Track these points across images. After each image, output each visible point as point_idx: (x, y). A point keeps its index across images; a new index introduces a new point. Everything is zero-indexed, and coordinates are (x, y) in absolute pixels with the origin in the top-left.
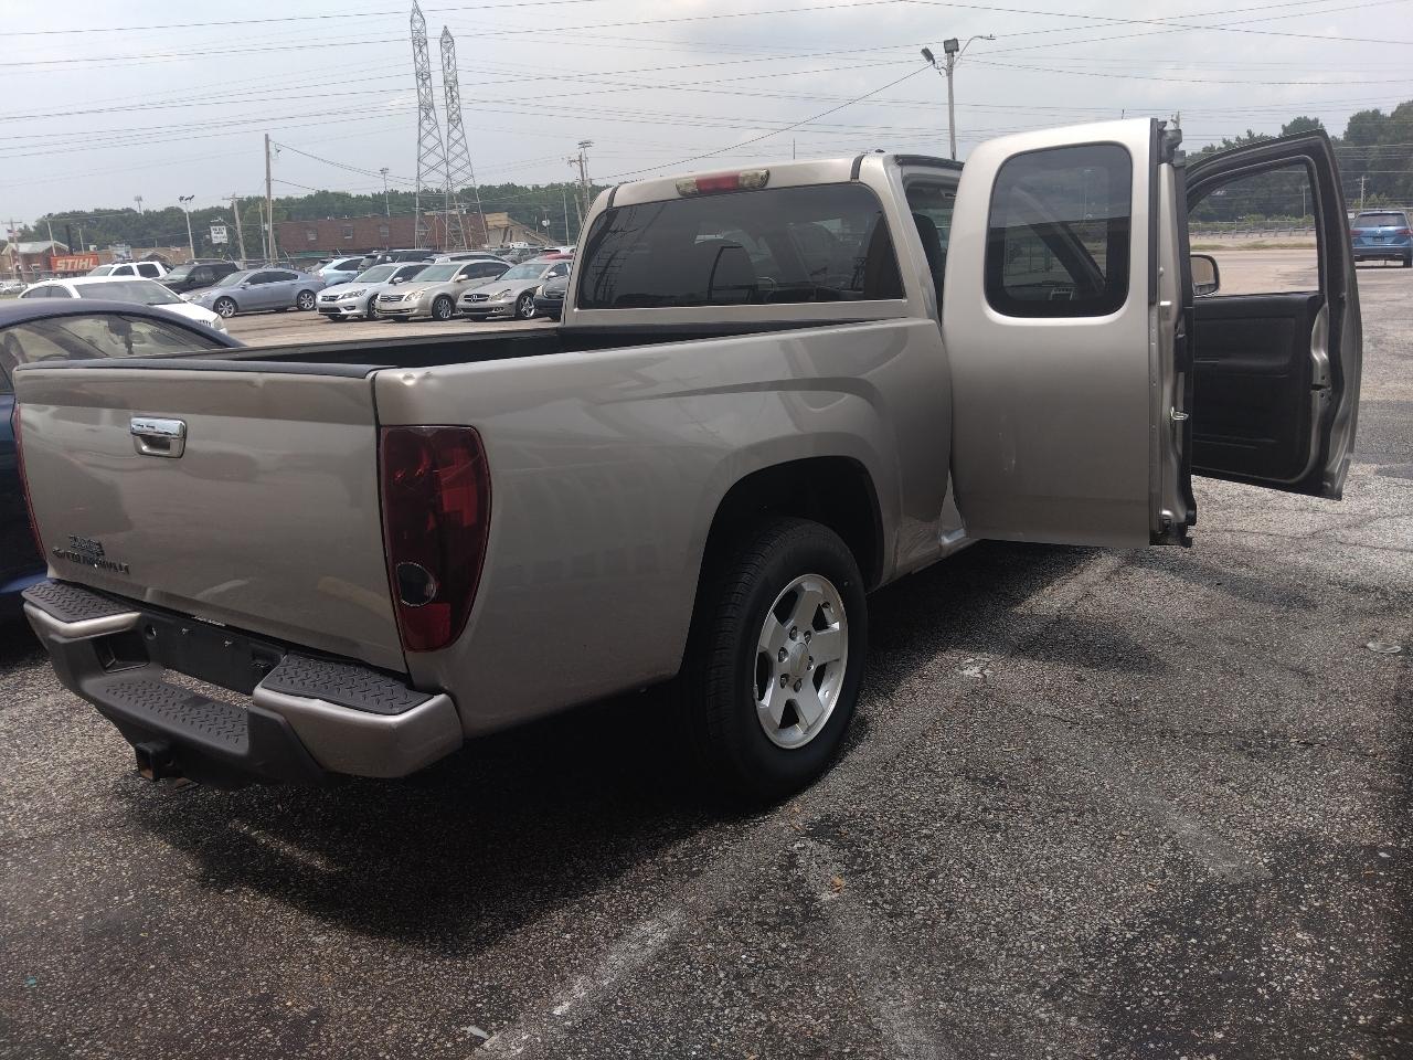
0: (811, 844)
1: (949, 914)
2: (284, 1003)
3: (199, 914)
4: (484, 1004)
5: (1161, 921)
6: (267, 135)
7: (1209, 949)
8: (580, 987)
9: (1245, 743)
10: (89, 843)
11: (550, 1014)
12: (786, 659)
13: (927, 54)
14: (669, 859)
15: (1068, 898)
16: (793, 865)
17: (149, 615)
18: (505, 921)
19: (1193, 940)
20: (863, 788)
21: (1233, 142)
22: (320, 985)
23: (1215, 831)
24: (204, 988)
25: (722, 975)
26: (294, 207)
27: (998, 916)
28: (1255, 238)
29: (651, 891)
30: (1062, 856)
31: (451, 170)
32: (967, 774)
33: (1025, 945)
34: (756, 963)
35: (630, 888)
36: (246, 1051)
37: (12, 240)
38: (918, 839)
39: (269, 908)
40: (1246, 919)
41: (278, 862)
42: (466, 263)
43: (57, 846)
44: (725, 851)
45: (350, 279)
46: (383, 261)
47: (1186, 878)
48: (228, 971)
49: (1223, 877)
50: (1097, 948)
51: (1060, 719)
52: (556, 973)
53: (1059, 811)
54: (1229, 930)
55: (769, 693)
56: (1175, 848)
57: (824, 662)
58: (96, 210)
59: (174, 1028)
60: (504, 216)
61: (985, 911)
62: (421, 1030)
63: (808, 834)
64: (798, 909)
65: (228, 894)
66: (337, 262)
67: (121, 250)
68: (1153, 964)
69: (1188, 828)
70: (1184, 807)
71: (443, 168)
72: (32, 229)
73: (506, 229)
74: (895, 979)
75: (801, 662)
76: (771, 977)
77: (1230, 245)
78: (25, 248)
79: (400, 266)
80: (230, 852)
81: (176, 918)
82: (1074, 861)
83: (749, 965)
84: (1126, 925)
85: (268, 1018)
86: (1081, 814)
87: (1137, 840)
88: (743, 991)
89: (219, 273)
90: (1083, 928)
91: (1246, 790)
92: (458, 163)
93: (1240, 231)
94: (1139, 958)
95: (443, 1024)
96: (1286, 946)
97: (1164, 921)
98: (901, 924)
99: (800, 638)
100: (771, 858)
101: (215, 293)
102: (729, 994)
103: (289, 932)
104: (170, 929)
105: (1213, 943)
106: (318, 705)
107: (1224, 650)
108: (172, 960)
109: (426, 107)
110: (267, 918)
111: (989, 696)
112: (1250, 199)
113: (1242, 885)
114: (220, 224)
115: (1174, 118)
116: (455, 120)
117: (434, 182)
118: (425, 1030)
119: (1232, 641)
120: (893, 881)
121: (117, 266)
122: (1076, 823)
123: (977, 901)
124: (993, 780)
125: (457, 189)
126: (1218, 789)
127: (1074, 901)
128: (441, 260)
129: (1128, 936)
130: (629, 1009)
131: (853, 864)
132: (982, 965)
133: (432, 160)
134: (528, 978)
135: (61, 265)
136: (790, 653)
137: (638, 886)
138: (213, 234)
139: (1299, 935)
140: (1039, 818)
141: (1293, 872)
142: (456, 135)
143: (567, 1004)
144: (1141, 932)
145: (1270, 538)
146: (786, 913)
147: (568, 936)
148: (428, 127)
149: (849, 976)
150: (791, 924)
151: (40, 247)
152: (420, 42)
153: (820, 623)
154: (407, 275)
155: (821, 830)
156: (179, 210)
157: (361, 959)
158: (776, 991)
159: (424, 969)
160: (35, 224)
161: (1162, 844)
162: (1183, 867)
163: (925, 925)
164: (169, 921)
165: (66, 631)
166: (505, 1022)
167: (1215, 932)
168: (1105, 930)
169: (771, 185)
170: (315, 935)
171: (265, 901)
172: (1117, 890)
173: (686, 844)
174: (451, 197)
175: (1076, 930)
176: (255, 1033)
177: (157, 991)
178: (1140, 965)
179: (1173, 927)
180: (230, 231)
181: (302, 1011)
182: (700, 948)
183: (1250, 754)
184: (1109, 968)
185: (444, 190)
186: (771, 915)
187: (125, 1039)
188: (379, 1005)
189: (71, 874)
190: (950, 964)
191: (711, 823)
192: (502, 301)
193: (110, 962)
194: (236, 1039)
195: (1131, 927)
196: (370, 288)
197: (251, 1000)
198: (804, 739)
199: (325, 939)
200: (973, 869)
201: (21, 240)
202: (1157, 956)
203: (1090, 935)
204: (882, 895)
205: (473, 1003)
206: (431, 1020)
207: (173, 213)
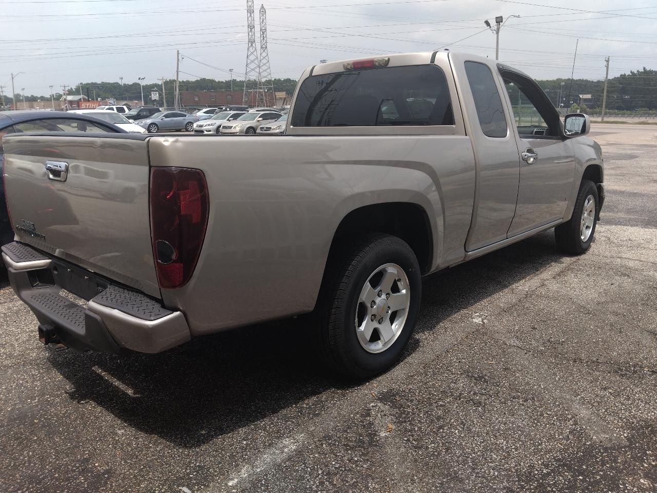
0: (379, 404)
1: (447, 449)
2: (94, 464)
3: (66, 413)
4: (194, 475)
5: (564, 464)
6: (178, 51)
7: (590, 484)
8: (245, 472)
9: (619, 369)
10: (25, 372)
11: (226, 484)
12: (375, 307)
13: (487, 23)
14: (305, 405)
15: (513, 447)
16: (369, 415)
17: (56, 262)
18: (214, 431)
19: (581, 477)
20: (411, 376)
21: (636, 72)
22: (115, 456)
23: (598, 415)
24: (57, 452)
25: (320, 472)
26: (191, 85)
27: (474, 453)
28: (643, 119)
29: (293, 422)
30: (513, 423)
31: (261, 71)
32: (468, 374)
33: (487, 471)
34: (340, 467)
35: (282, 419)
36: (69, 488)
37: (64, 94)
38: (437, 407)
39: (100, 412)
40: (612, 468)
41: (110, 389)
42: (262, 113)
43: (10, 371)
44: (334, 404)
45: (210, 118)
46: (226, 110)
47: (580, 441)
48: (72, 444)
49: (601, 442)
50: (526, 476)
51: (520, 348)
52: (234, 463)
53: (514, 398)
54: (602, 473)
55: (364, 324)
56: (576, 424)
57: (396, 310)
58: (102, 82)
59: (37, 472)
60: (284, 93)
61: (467, 450)
62: (158, 487)
63: (379, 399)
64: (366, 439)
65: (82, 404)
66: (205, 110)
67: (112, 101)
68: (557, 489)
69: (584, 413)
70: (583, 402)
71: (257, 70)
72: (74, 90)
73: (285, 99)
74: (412, 484)
75: (383, 309)
76: (346, 476)
77: (631, 122)
78: (70, 98)
79: (233, 112)
80: (89, 382)
81: (54, 414)
82: (520, 426)
83: (335, 468)
84: (544, 465)
85: (83, 472)
86: (526, 400)
87: (555, 418)
88: (330, 483)
89: (151, 112)
90: (520, 465)
91: (617, 395)
92: (264, 68)
93: (636, 116)
94: (549, 485)
95: (170, 484)
96: (634, 487)
97: (565, 465)
98: (420, 453)
99: (384, 296)
100: (358, 410)
101: (149, 121)
102: (322, 483)
103: (106, 427)
104: (50, 419)
105: (592, 480)
106: (116, 313)
107: (612, 318)
108: (46, 435)
109: (252, 42)
110: (97, 418)
111: (484, 334)
112: (642, 101)
113: (610, 448)
114: (156, 91)
115: (607, 59)
116: (264, 48)
117: (253, 76)
118: (161, 487)
119: (617, 314)
120: (420, 428)
121: (107, 107)
122: (523, 405)
123: (464, 444)
124: (481, 378)
125: (263, 80)
126: (602, 393)
127: (516, 449)
128: (251, 111)
129: (544, 471)
130: (268, 486)
131: (400, 417)
132: (461, 481)
133: (252, 66)
134: (220, 463)
135: (83, 105)
136: (377, 304)
137: (286, 418)
138: (152, 95)
139: (642, 481)
140: (503, 400)
141: (641, 444)
142: (264, 54)
143: (236, 480)
144: (552, 470)
145: (641, 263)
146: (360, 441)
147: (245, 442)
148: (252, 51)
149: (388, 480)
150: (362, 447)
151: (76, 98)
152: (250, 11)
153: (395, 289)
154: (235, 117)
155: (386, 397)
156: (139, 84)
157: (138, 444)
158: (347, 484)
159: (168, 453)
160: (75, 87)
161: (569, 421)
162: (579, 434)
163: (433, 455)
164: (50, 415)
165: (16, 266)
166: (202, 487)
167: (593, 474)
168: (532, 467)
169: (389, 65)
170: (119, 429)
171: (99, 409)
172: (541, 444)
173: (315, 398)
174: (260, 83)
175: (516, 466)
176: (76, 479)
177: (33, 452)
178: (549, 489)
179: (570, 468)
180: (160, 95)
181: (101, 470)
182: (311, 456)
183: (622, 375)
184: (531, 489)
185: (257, 80)
186: (351, 441)
187: (10, 476)
188: (141, 470)
189: (12, 386)
190: (444, 478)
191: (329, 388)
192: (277, 131)
193: (16, 433)
194: (65, 481)
195: (547, 466)
196: (218, 122)
197: (78, 461)
198: (382, 349)
199: (124, 432)
200: (464, 425)
201: (69, 94)
202: (559, 484)
203: (523, 469)
204: (413, 436)
205: (188, 474)
206: (165, 482)
207: (136, 85)
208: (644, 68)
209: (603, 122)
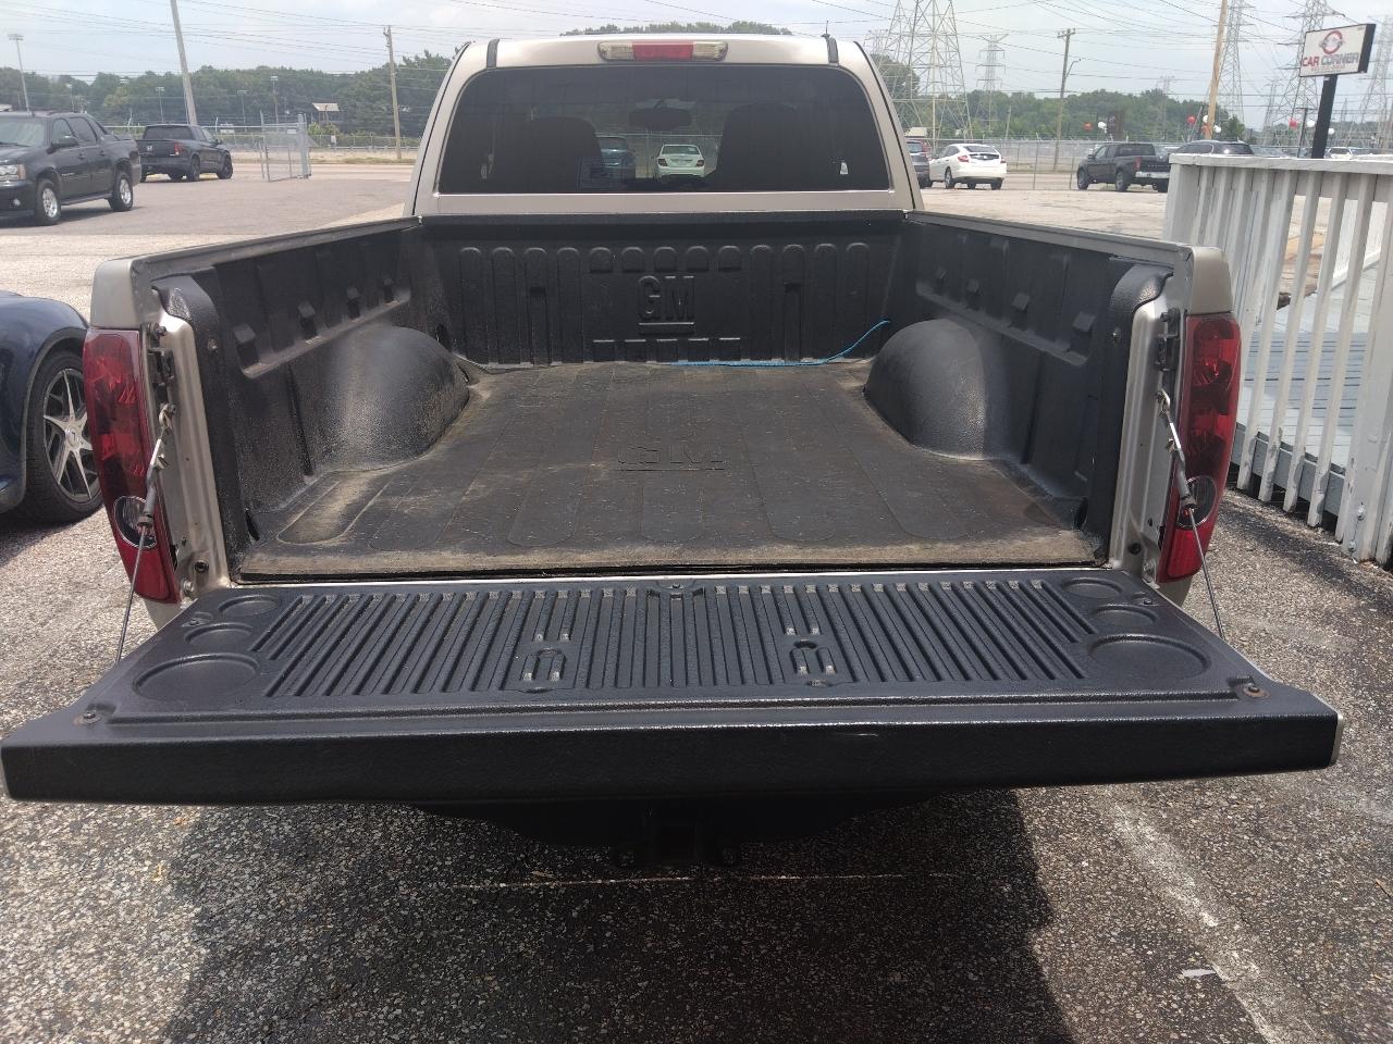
25: (1245, 837)
34: (1246, 818)
52: (1143, 897)
83: (1245, 822)
130: (1247, 894)
147: (1086, 864)
166: (1196, 954)
169: (729, 60)
205: (1141, 954)
208: (427, 53)
209: (400, 162)
